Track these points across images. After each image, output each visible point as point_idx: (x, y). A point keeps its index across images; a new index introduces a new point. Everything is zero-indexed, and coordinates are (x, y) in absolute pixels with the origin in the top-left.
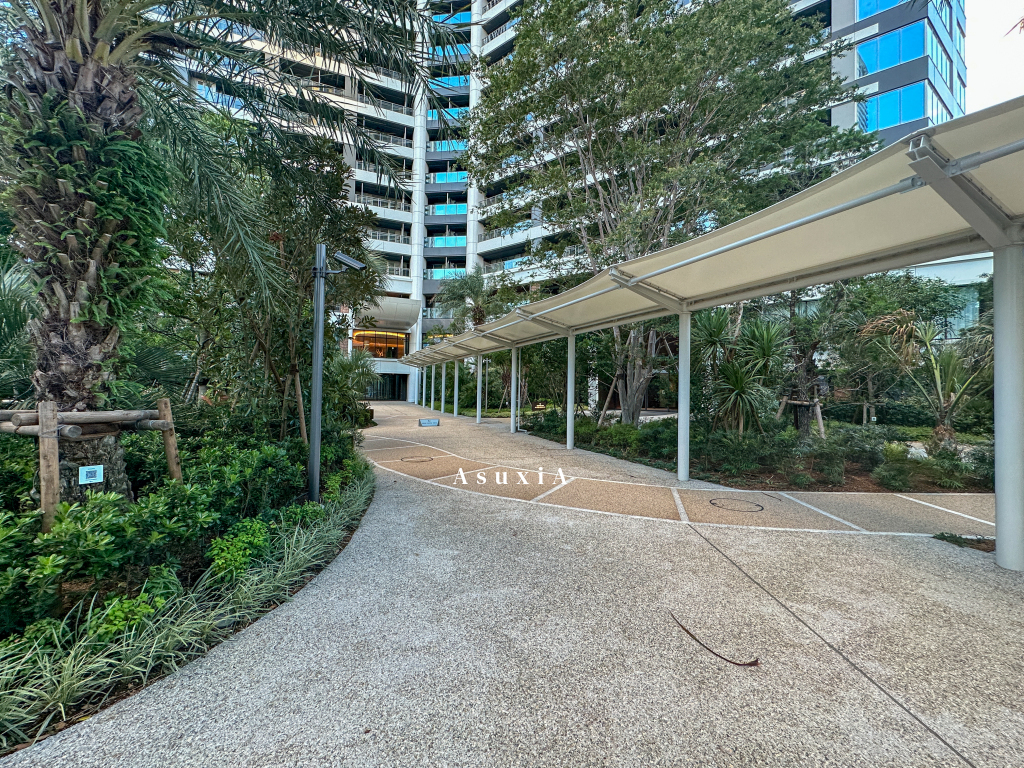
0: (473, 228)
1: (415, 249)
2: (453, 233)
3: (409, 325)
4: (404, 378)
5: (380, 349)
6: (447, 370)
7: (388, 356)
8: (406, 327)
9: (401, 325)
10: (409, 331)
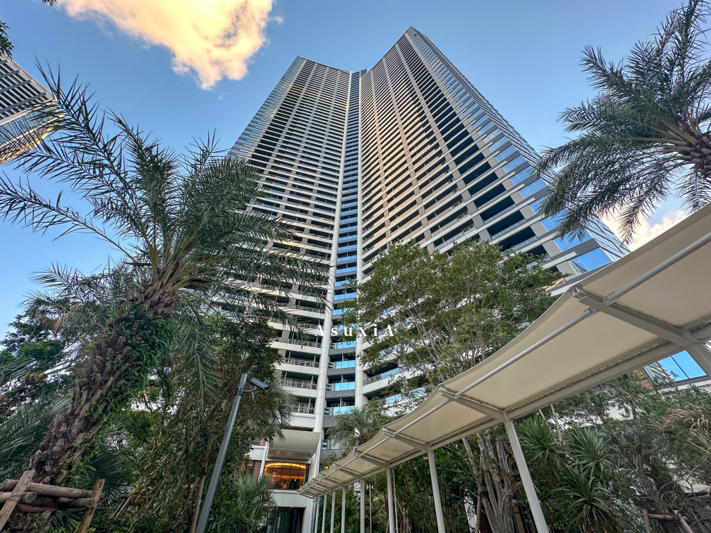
0: (359, 376)
1: (319, 394)
2: (346, 380)
3: (310, 455)
4: (301, 511)
5: (285, 481)
6: (336, 500)
7: (290, 488)
8: (308, 458)
9: (303, 456)
10: (309, 462)
